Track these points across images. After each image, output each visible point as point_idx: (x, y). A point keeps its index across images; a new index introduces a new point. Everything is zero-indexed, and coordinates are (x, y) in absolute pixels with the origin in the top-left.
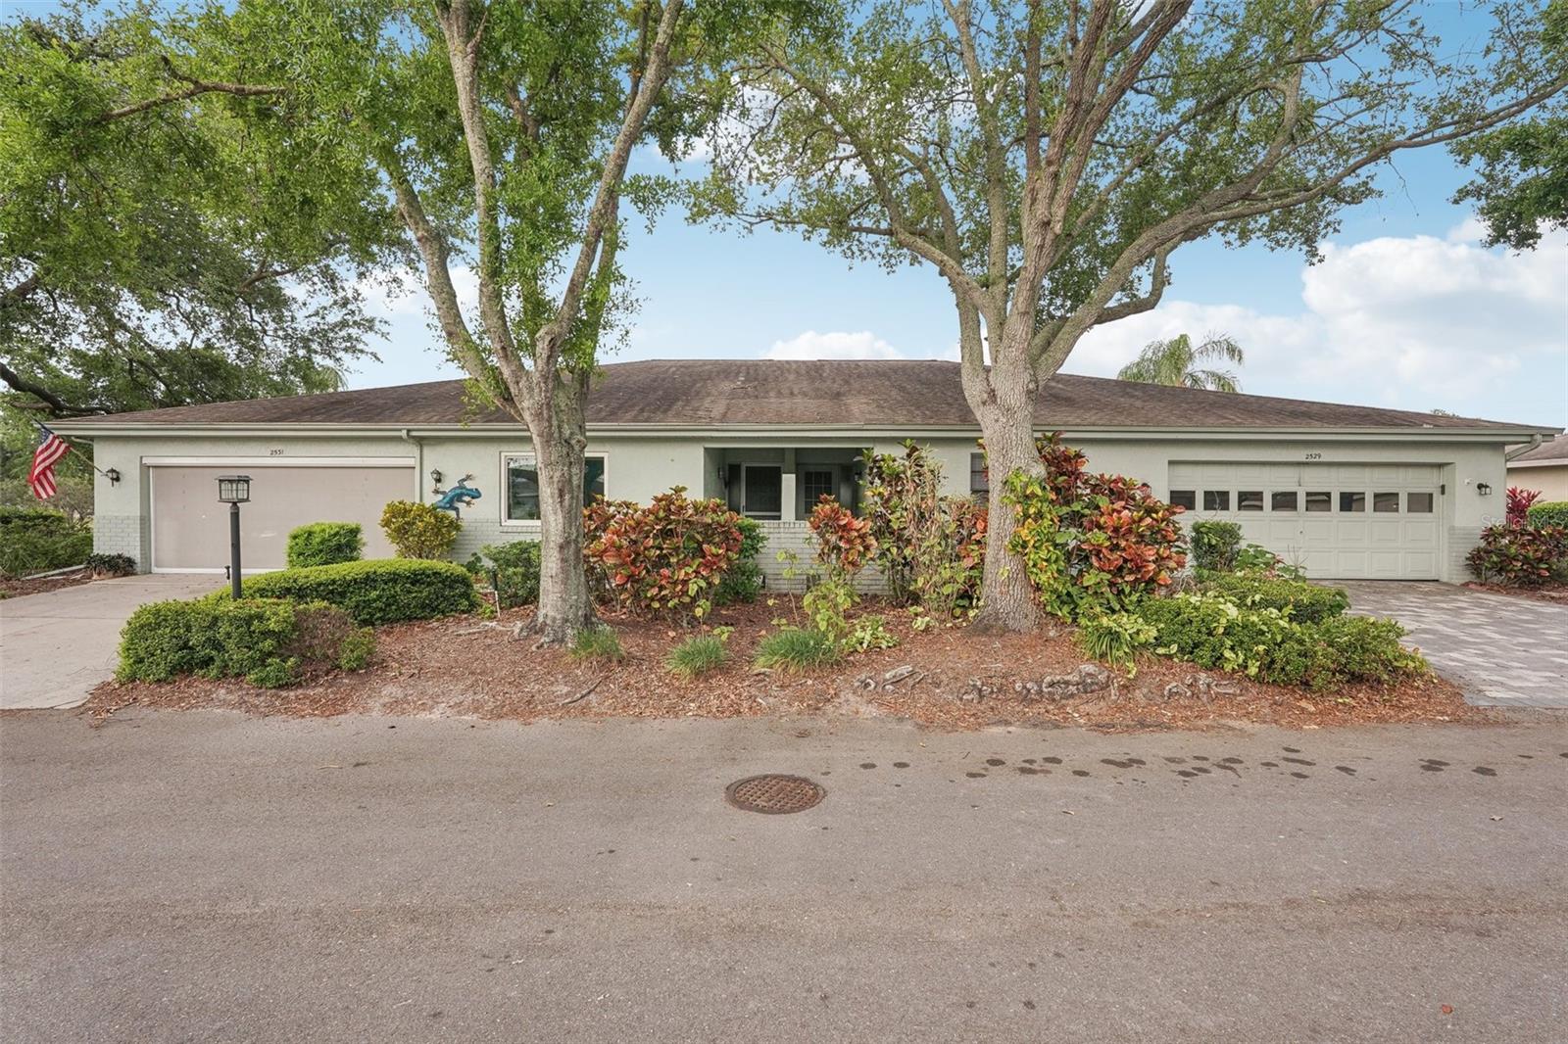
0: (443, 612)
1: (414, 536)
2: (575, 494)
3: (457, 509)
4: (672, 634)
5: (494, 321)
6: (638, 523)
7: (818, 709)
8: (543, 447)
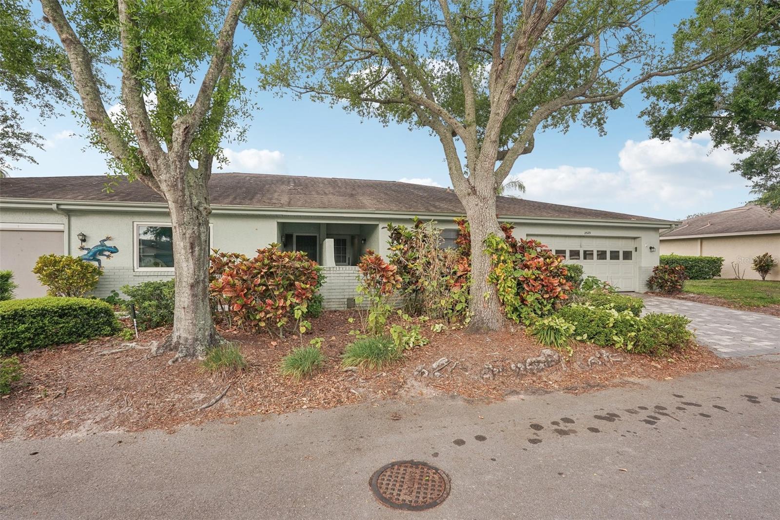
0: (88, 337)
1: (63, 279)
2: (203, 246)
3: (99, 261)
4: (274, 343)
5: (136, 109)
6: (249, 268)
7: (395, 394)
8: (177, 211)
